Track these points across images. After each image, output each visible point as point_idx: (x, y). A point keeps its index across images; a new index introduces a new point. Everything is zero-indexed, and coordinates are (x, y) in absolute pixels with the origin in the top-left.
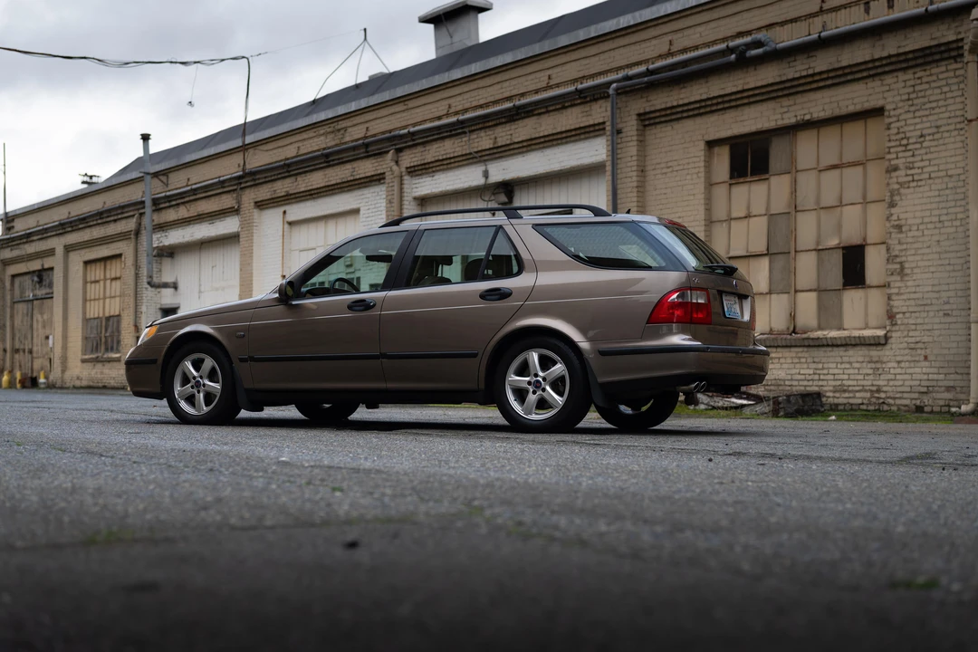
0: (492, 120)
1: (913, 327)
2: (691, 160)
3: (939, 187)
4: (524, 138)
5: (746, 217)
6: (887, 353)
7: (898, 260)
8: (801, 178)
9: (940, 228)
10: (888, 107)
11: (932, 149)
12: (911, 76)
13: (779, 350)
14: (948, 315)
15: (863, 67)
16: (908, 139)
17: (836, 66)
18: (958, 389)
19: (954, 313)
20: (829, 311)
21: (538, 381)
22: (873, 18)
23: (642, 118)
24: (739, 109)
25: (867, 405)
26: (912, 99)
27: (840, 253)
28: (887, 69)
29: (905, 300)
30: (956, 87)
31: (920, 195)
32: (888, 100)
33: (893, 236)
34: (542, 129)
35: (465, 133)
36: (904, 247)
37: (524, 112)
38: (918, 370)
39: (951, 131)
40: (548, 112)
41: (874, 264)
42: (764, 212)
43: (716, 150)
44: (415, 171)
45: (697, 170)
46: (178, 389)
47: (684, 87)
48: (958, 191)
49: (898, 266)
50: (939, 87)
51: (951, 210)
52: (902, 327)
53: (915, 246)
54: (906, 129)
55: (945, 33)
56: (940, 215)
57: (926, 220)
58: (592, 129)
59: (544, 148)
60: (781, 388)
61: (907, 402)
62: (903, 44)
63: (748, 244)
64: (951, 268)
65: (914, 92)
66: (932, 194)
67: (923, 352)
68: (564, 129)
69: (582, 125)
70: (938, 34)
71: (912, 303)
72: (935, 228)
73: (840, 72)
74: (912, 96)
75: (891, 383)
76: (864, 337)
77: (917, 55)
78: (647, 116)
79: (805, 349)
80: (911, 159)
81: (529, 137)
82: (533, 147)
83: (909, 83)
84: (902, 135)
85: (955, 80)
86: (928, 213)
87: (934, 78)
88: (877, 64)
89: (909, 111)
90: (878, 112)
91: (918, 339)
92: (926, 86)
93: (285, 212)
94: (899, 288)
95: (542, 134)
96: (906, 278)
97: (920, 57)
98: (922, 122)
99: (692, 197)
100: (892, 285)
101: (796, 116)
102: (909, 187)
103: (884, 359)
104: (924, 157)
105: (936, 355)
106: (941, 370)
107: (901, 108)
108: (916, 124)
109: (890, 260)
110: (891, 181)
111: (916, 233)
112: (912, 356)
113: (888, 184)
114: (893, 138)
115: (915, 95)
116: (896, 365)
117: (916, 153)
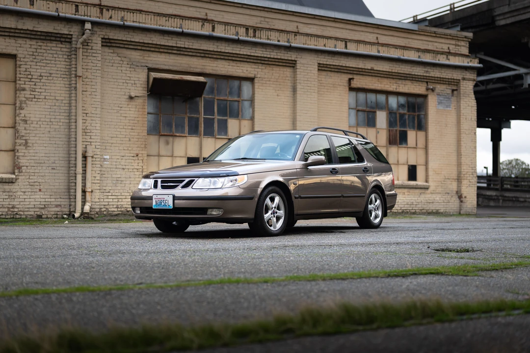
1: (33, 174)
3: (50, 104)
6: (15, 187)
7: (24, 138)
9: (50, 125)
10: (19, 56)
11: (47, 84)
12: (35, 43)
14: (54, 169)
15: (8, 30)
16: (32, 76)
18: (63, 206)
19: (58, 168)
21: (375, 207)
22: (20, 7)
25: (5, 215)
26: (34, 55)
28: (21, 35)
29: (28, 160)
30: (62, 56)
31: (39, 106)
32: (19, 52)
33: (21, 125)
36: (28, 131)
38: (38, 197)
39: (58, 77)
48: (61, 108)
49: (24, 141)
50: (52, 54)
51: (57, 117)
52: (26, 174)
53: (35, 132)
54: (31, 70)
55: (62, 29)
56: (50, 118)
57: (42, 120)
61: (32, 213)
62: (37, 26)
64: (56, 146)
65: (36, 52)
66: (46, 107)
67: (38, 187)
70: (59, 28)
71: (33, 161)
72: (48, 124)
75: (22, 203)
76: (2, 178)
77: (43, 34)
80: (34, 87)
83: (33, 47)
84: (28, 73)
85: (61, 53)
86: (44, 116)
87: (49, 48)
88: (17, 31)
89: (33, 61)
90: (14, 57)
91: (35, 180)
92: (44, 51)
94: (24, 153)
96: (29, 148)
98: (41, 69)
100: (20, 151)
102: (32, 101)
103: (14, 190)
104: (42, 87)
105: (47, 189)
106: (52, 197)
107: (28, 58)
108: (37, 69)
109: (19, 138)
110: (20, 96)
111: (36, 126)
112: (31, 189)
113: (19, 97)
114: (22, 73)
115: (37, 54)
116: (23, 194)
117: (37, 84)
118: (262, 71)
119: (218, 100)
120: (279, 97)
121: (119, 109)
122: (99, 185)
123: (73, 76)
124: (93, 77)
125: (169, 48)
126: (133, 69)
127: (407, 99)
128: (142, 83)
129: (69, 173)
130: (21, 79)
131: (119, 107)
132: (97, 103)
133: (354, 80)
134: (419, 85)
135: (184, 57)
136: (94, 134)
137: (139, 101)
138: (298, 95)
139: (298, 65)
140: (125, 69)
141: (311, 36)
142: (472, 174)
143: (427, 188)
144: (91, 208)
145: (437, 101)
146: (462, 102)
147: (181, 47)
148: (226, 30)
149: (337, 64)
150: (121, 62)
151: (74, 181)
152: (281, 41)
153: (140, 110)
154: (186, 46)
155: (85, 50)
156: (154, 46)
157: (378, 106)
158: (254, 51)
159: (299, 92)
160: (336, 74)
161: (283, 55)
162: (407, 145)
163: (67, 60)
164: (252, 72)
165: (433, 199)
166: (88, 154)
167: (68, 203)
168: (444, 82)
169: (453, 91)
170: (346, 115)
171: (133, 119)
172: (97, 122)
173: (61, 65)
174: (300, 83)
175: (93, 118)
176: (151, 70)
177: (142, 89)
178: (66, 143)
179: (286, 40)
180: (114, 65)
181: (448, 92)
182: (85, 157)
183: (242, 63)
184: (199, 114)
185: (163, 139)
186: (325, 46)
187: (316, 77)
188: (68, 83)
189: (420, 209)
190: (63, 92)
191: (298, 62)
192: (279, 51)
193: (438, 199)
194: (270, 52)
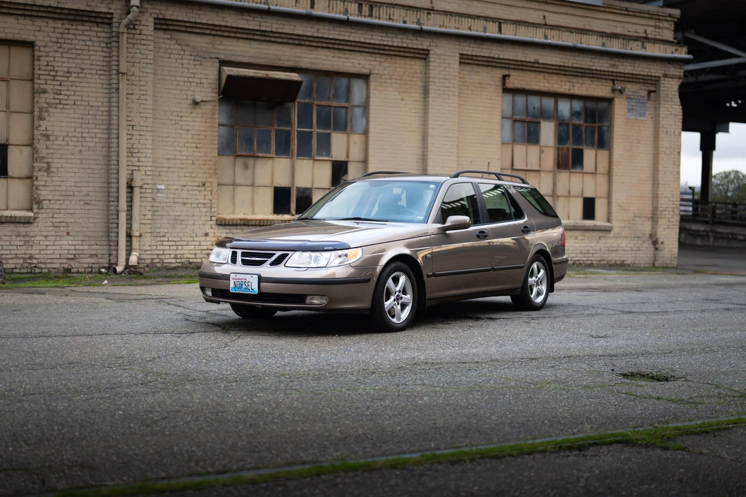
1: (58, 211)
3: (82, 112)
6: (34, 229)
7: (45, 160)
9: (82, 142)
10: (38, 43)
11: (77, 84)
12: (60, 26)
14: (88, 204)
15: (22, 7)
16: (56, 72)
18: (100, 256)
19: (93, 203)
25: (20, 269)
26: (60, 43)
28: (40, 14)
29: (51, 191)
30: (97, 44)
31: (66, 116)
32: (38, 38)
33: (41, 142)
36: (52, 151)
38: (64, 242)
39: (93, 74)
41: (17, 161)
48: (98, 117)
49: (46, 165)
50: (84, 40)
51: (91, 130)
52: (48, 211)
53: (61, 152)
54: (55, 64)
55: (99, 5)
56: (82, 133)
57: (70, 134)
61: (58, 266)
64: (91, 171)
65: (62, 38)
66: (76, 116)
67: (65, 229)
70: (94, 4)
71: (58, 193)
72: (78, 141)
74: (60, 41)
75: (43, 252)
76: (15, 217)
77: (71, 12)
80: (59, 88)
83: (57, 30)
84: (51, 68)
85: (96, 39)
86: (72, 130)
87: (80, 32)
88: (34, 8)
89: (57, 51)
90: (30, 45)
91: (62, 220)
92: (74, 37)
94: (46, 181)
96: (52, 175)
98: (68, 62)
100: (39, 178)
102: (56, 108)
103: (32, 234)
104: (70, 88)
105: (77, 232)
106: (84, 243)
107: (50, 47)
108: (63, 62)
109: (38, 160)
110: (40, 100)
111: (62, 143)
112: (56, 232)
113: (37, 102)
114: (42, 67)
115: (63, 41)
116: (44, 239)
117: (63, 84)
118: (380, 65)
119: (317, 105)
120: (404, 102)
121: (179, 118)
122: (150, 226)
123: (114, 72)
124: (142, 74)
125: (250, 32)
126: (199, 63)
127: (585, 105)
128: (211, 81)
129: (108, 210)
130: (41, 77)
131: (178, 116)
132: (148, 111)
133: (511, 77)
134: (602, 85)
135: (270, 44)
136: (143, 155)
137: (207, 108)
138: (430, 99)
139: (431, 56)
140: (187, 62)
141: (451, 15)
142: (673, 211)
143: (608, 230)
144: (139, 259)
145: (626, 107)
146: (661, 109)
147: (266, 31)
148: (331, 6)
149: (487, 55)
150: (182, 53)
151: (116, 221)
152: (408, 22)
153: (208, 120)
154: (274, 30)
155: (131, 36)
156: (228, 29)
157: (544, 115)
158: (370, 37)
159: (432, 94)
160: (485, 69)
161: (410, 41)
162: (583, 168)
163: (105, 49)
164: (366, 67)
165: (617, 245)
166: (134, 184)
167: (107, 252)
168: (638, 81)
169: (650, 92)
170: (498, 127)
171: (198, 133)
172: (148, 137)
173: (97, 56)
174: (434, 82)
175: (142, 133)
176: (223, 63)
177: (211, 90)
178: (104, 167)
179: (415, 20)
180: (171, 56)
181: (643, 95)
182: (130, 188)
183: (352, 53)
184: (291, 126)
185: (240, 161)
186: (470, 29)
187: (457, 74)
188: (106, 82)
189: (598, 259)
190: (100, 95)
191: (431, 52)
192: (405, 37)
193: (624, 245)
194: (392, 37)
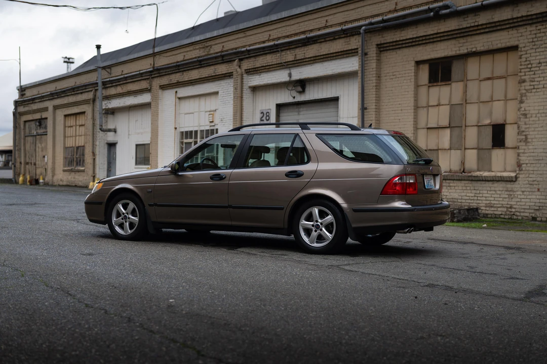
0: (293, 45)
1: (532, 172)
2: (407, 72)
4: (312, 56)
5: (437, 105)
6: (516, 186)
7: (524, 133)
8: (470, 84)
10: (520, 46)
11: (545, 71)
12: (534, 28)
13: (455, 181)
15: (507, 22)
16: (532, 64)
17: (491, 21)
20: (484, 161)
21: (318, 225)
23: (379, 47)
24: (435, 43)
25: (504, 215)
26: (534, 42)
27: (491, 127)
28: (520, 24)
29: (528, 157)
31: (538, 97)
32: (521, 42)
33: (522, 119)
34: (322, 50)
35: (278, 51)
36: (528, 126)
37: (312, 41)
38: (534, 197)
40: (326, 41)
41: (510, 135)
42: (448, 103)
43: (421, 66)
44: (250, 72)
45: (410, 78)
46: (114, 219)
47: (404, 30)
49: (524, 137)
52: (526, 172)
53: (534, 126)
54: (531, 58)
57: (541, 111)
58: (350, 52)
59: (323, 61)
60: (455, 203)
61: (527, 215)
62: (530, 9)
63: (438, 121)
65: (536, 37)
66: (545, 96)
67: (537, 186)
68: (334, 51)
69: (345, 49)
71: (532, 158)
73: (493, 25)
74: (535, 40)
75: (518, 204)
76: (503, 177)
77: (538, 16)
78: (382, 46)
79: (470, 182)
80: (533, 76)
81: (314, 55)
82: (317, 61)
83: (533, 32)
84: (528, 62)
86: (542, 108)
88: (515, 21)
89: (532, 48)
90: (515, 48)
91: (534, 179)
92: (543, 34)
93: (176, 92)
94: (524, 149)
95: (322, 54)
96: (528, 144)
97: (540, 18)
98: (540, 55)
99: (407, 93)
100: (520, 147)
101: (467, 49)
102: (531, 92)
103: (515, 190)
104: (541, 75)
105: (544, 189)
107: (528, 46)
108: (536, 56)
109: (520, 134)
110: (521, 88)
111: (535, 119)
112: (531, 188)
113: (519, 90)
114: (523, 63)
116: (521, 193)
117: (536, 73)
